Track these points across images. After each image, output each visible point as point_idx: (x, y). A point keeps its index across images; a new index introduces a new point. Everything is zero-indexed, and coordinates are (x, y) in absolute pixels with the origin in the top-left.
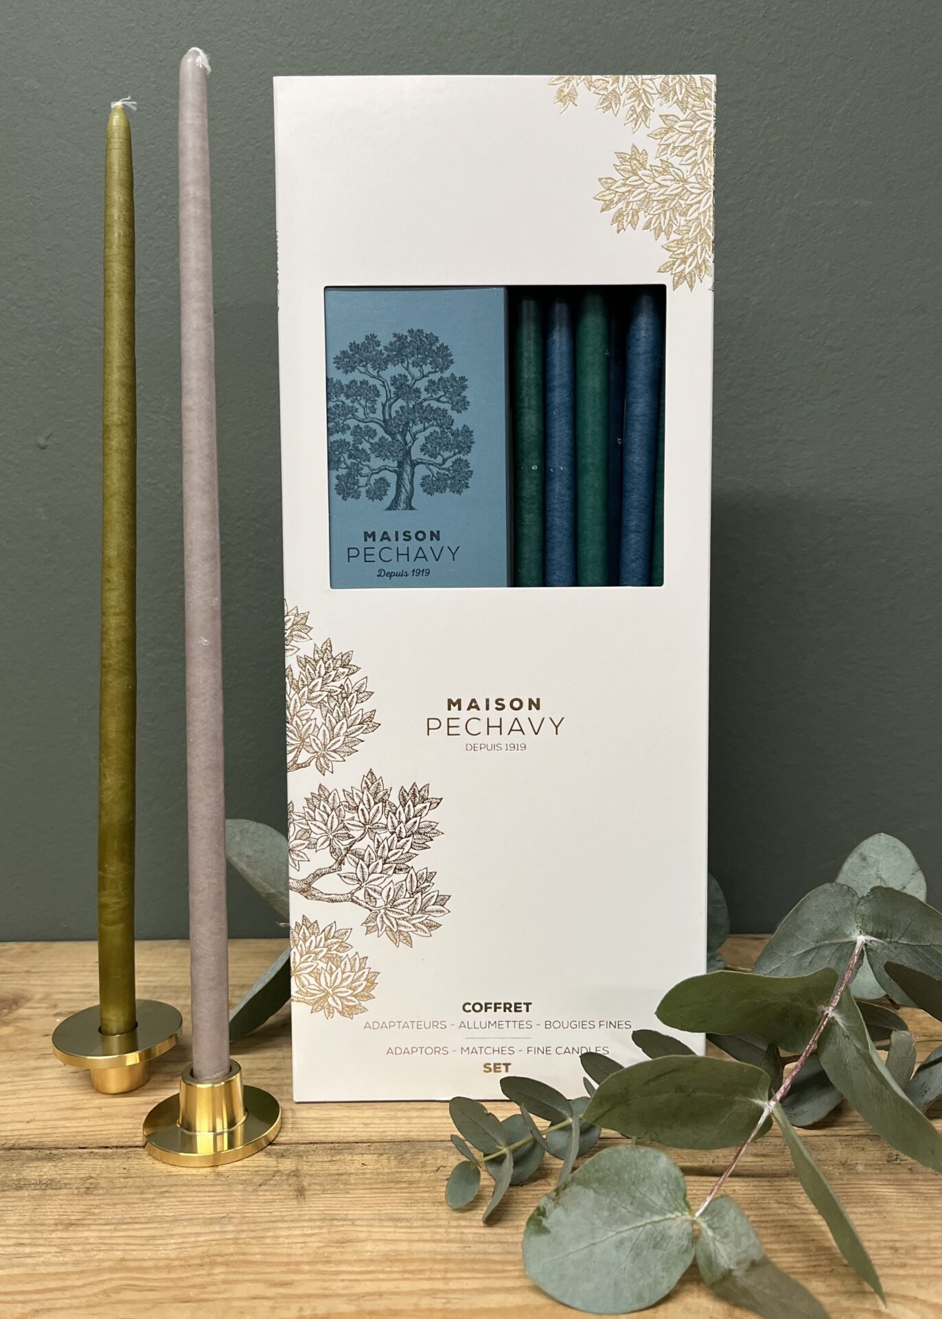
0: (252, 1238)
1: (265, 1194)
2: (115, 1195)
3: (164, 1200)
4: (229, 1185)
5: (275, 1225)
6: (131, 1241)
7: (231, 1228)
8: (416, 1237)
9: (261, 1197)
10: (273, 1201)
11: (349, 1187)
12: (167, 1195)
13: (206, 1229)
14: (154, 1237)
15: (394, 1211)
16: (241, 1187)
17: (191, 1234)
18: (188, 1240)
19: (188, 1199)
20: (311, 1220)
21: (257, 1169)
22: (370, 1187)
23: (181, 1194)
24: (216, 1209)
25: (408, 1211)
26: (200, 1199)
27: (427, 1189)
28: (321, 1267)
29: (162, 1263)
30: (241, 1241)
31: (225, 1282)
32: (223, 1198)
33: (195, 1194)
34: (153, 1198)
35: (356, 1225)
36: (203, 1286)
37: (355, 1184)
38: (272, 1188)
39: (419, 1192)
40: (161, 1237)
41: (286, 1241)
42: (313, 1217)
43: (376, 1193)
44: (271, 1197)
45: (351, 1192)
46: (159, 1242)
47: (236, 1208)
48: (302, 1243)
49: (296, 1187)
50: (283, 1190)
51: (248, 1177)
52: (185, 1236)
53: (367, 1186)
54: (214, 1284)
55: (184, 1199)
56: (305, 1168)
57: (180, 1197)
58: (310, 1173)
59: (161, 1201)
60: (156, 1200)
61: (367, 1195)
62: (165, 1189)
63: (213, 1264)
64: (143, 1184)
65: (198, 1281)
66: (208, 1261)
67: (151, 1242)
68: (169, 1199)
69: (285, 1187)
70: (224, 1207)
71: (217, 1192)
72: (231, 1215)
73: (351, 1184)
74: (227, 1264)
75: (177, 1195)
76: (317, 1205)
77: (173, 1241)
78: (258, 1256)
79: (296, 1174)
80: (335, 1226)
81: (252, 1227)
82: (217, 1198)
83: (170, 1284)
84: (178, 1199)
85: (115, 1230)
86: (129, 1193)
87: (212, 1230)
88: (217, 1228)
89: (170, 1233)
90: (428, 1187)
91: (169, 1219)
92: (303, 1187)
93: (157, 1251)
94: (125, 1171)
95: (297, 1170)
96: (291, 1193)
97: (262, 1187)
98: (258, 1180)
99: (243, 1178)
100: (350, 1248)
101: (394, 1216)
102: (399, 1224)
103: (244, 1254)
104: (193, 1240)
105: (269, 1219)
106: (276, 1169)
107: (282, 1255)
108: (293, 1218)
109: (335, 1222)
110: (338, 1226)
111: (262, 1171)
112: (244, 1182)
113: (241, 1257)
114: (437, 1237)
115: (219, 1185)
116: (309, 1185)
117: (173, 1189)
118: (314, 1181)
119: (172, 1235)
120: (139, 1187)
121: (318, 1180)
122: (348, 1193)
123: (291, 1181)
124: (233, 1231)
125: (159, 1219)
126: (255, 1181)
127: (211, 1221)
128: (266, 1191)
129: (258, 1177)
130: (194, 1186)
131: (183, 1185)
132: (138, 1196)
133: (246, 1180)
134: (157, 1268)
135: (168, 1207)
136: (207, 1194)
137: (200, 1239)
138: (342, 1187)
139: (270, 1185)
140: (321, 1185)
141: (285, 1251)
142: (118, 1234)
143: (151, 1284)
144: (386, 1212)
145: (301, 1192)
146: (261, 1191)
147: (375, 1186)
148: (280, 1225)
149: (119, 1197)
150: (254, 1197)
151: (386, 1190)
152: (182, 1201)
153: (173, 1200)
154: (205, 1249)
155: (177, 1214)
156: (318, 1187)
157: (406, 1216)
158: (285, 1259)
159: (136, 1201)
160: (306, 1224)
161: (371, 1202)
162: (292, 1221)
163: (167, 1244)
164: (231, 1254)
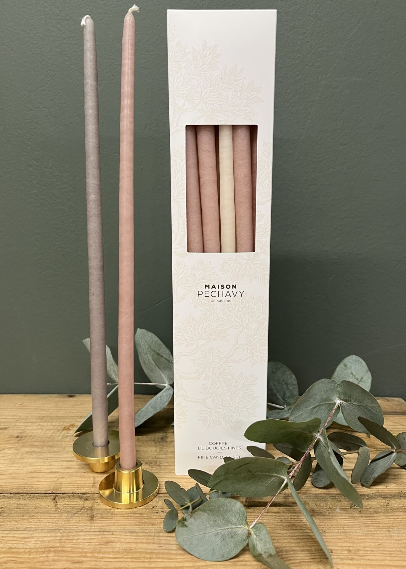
0: (68, 540)
1: (77, 518)
2: (11, 516)
3: (32, 520)
4: (61, 513)
5: (78, 533)
6: (16, 539)
7: (59, 534)
8: (139, 541)
9: (74, 520)
10: (79, 522)
11: (114, 515)
12: (34, 517)
13: (48, 535)
14: (25, 538)
15: (132, 528)
16: (66, 514)
17: (41, 537)
18: (40, 539)
19: (43, 520)
20: (94, 531)
21: (75, 506)
22: (123, 516)
23: (40, 517)
24: (54, 525)
25: (138, 528)
26: (48, 520)
27: (147, 517)
28: (96, 555)
29: (27, 550)
30: (62, 541)
31: (53, 560)
32: (58, 520)
33: (45, 517)
34: (27, 519)
35: (114, 535)
36: (43, 562)
37: (116, 514)
38: (79, 515)
39: (143, 519)
40: (28, 538)
41: (83, 541)
42: (95, 530)
43: (125, 519)
44: (78, 520)
45: (114, 518)
46: (27, 540)
47: (62, 525)
48: (89, 543)
49: (90, 515)
50: (84, 516)
51: (70, 510)
52: (38, 537)
53: (121, 515)
54: (48, 561)
55: (41, 520)
56: (96, 506)
57: (39, 519)
58: (97, 508)
59: (31, 520)
60: (28, 520)
61: (121, 520)
62: (33, 515)
63: (49, 552)
64: (24, 512)
65: (42, 559)
66: (47, 550)
67: (24, 540)
68: (34, 519)
69: (86, 515)
70: (58, 524)
71: (55, 517)
72: (60, 528)
73: (114, 514)
74: (55, 552)
75: (38, 517)
76: (98, 524)
77: (33, 540)
78: (69, 549)
79: (91, 509)
80: (105, 535)
81: (68, 534)
82: (55, 520)
83: (29, 560)
84: (38, 520)
85: (9, 534)
86: (18, 516)
87: (51, 535)
88: (53, 534)
89: (32, 536)
90: (148, 516)
91: (33, 529)
92: (93, 515)
93: (26, 544)
94: (17, 505)
95: (92, 507)
96: (88, 518)
97: (75, 515)
98: (74, 511)
99: (68, 510)
100: (110, 545)
101: (131, 530)
102: (133, 534)
103: (63, 547)
104: (42, 539)
105: (76, 530)
106: (83, 506)
107: (80, 548)
108: (87, 530)
109: (105, 533)
110: (106, 535)
111: (77, 507)
112: (68, 512)
113: (62, 549)
114: (149, 541)
115: (57, 513)
116: (96, 514)
117: (37, 515)
118: (99, 512)
119: (33, 537)
120: (22, 513)
121: (101, 512)
122: (113, 519)
123: (89, 512)
124: (60, 536)
125: (28, 529)
126: (73, 511)
127: (51, 531)
128: (77, 517)
129: (75, 510)
130: (46, 513)
131: (41, 513)
132: (21, 517)
133: (69, 511)
134: (25, 552)
135: (33, 523)
136: (51, 518)
137: (45, 539)
138: (110, 515)
139: (80, 514)
140: (101, 514)
141: (81, 546)
142: (10, 535)
143: (21, 560)
144: (128, 528)
145: (92, 518)
146: (75, 516)
147: (125, 515)
148: (81, 534)
149: (13, 518)
150: (71, 520)
151: (129, 517)
152: (40, 521)
153: (36, 520)
154: (47, 544)
155: (37, 527)
156: (100, 516)
157: (136, 531)
158: (80, 550)
159: (20, 520)
160: (92, 533)
161: (122, 523)
162: (86, 532)
163: (31, 541)
164: (58, 547)
